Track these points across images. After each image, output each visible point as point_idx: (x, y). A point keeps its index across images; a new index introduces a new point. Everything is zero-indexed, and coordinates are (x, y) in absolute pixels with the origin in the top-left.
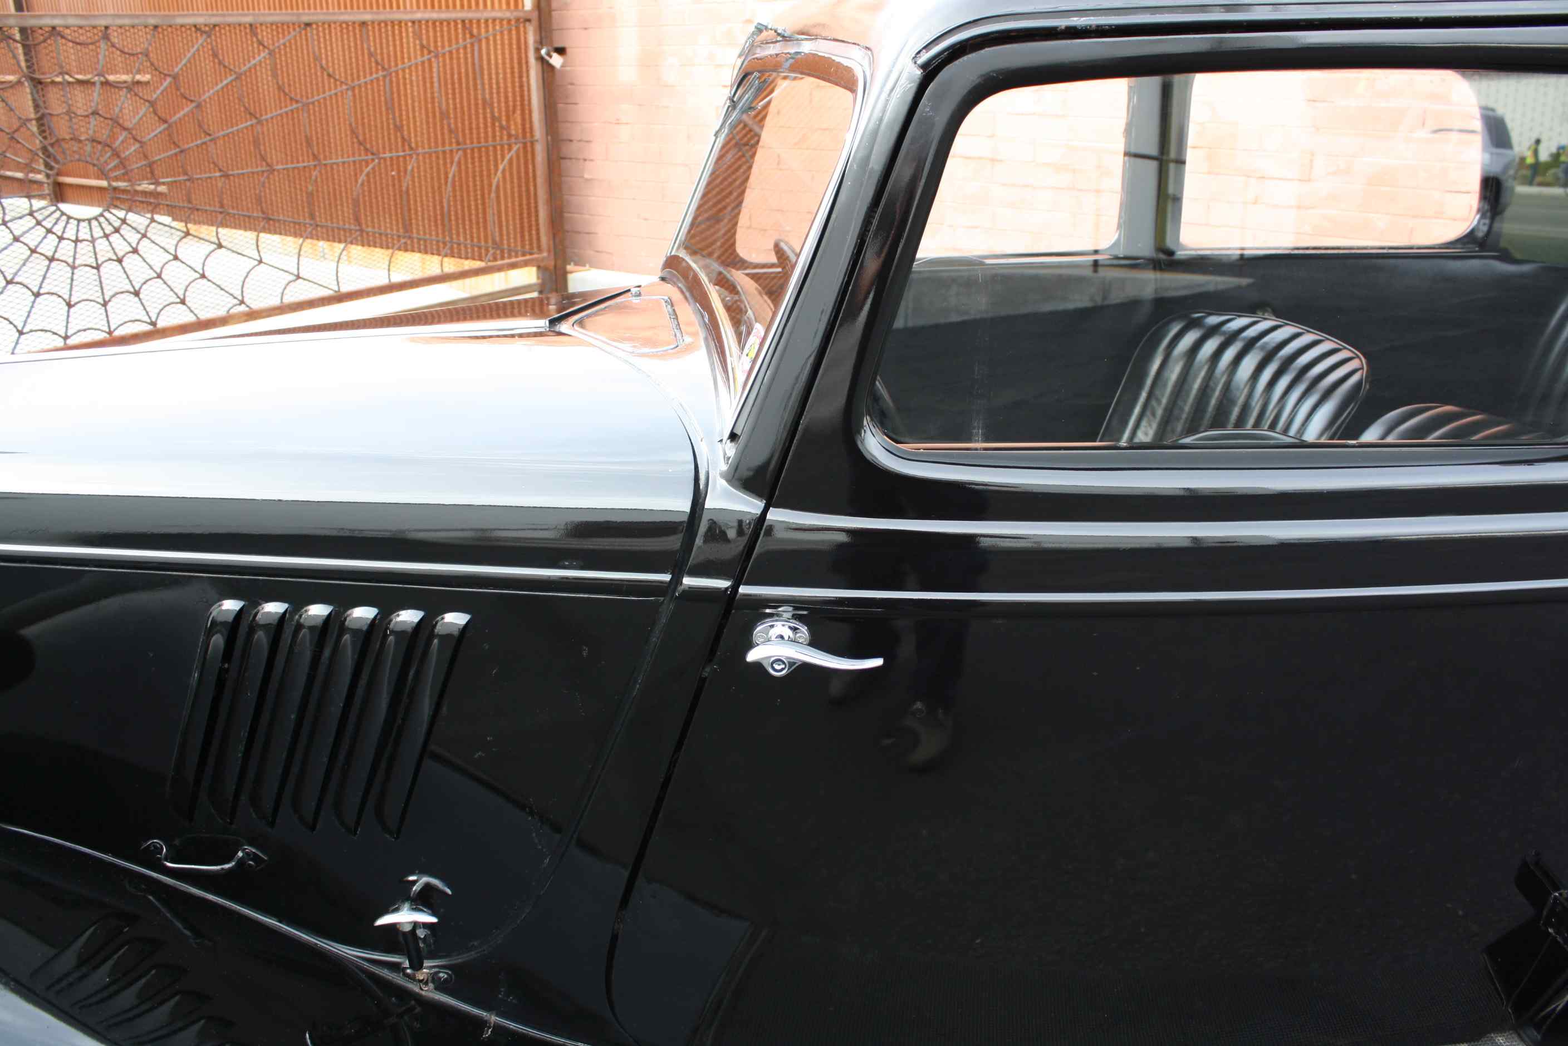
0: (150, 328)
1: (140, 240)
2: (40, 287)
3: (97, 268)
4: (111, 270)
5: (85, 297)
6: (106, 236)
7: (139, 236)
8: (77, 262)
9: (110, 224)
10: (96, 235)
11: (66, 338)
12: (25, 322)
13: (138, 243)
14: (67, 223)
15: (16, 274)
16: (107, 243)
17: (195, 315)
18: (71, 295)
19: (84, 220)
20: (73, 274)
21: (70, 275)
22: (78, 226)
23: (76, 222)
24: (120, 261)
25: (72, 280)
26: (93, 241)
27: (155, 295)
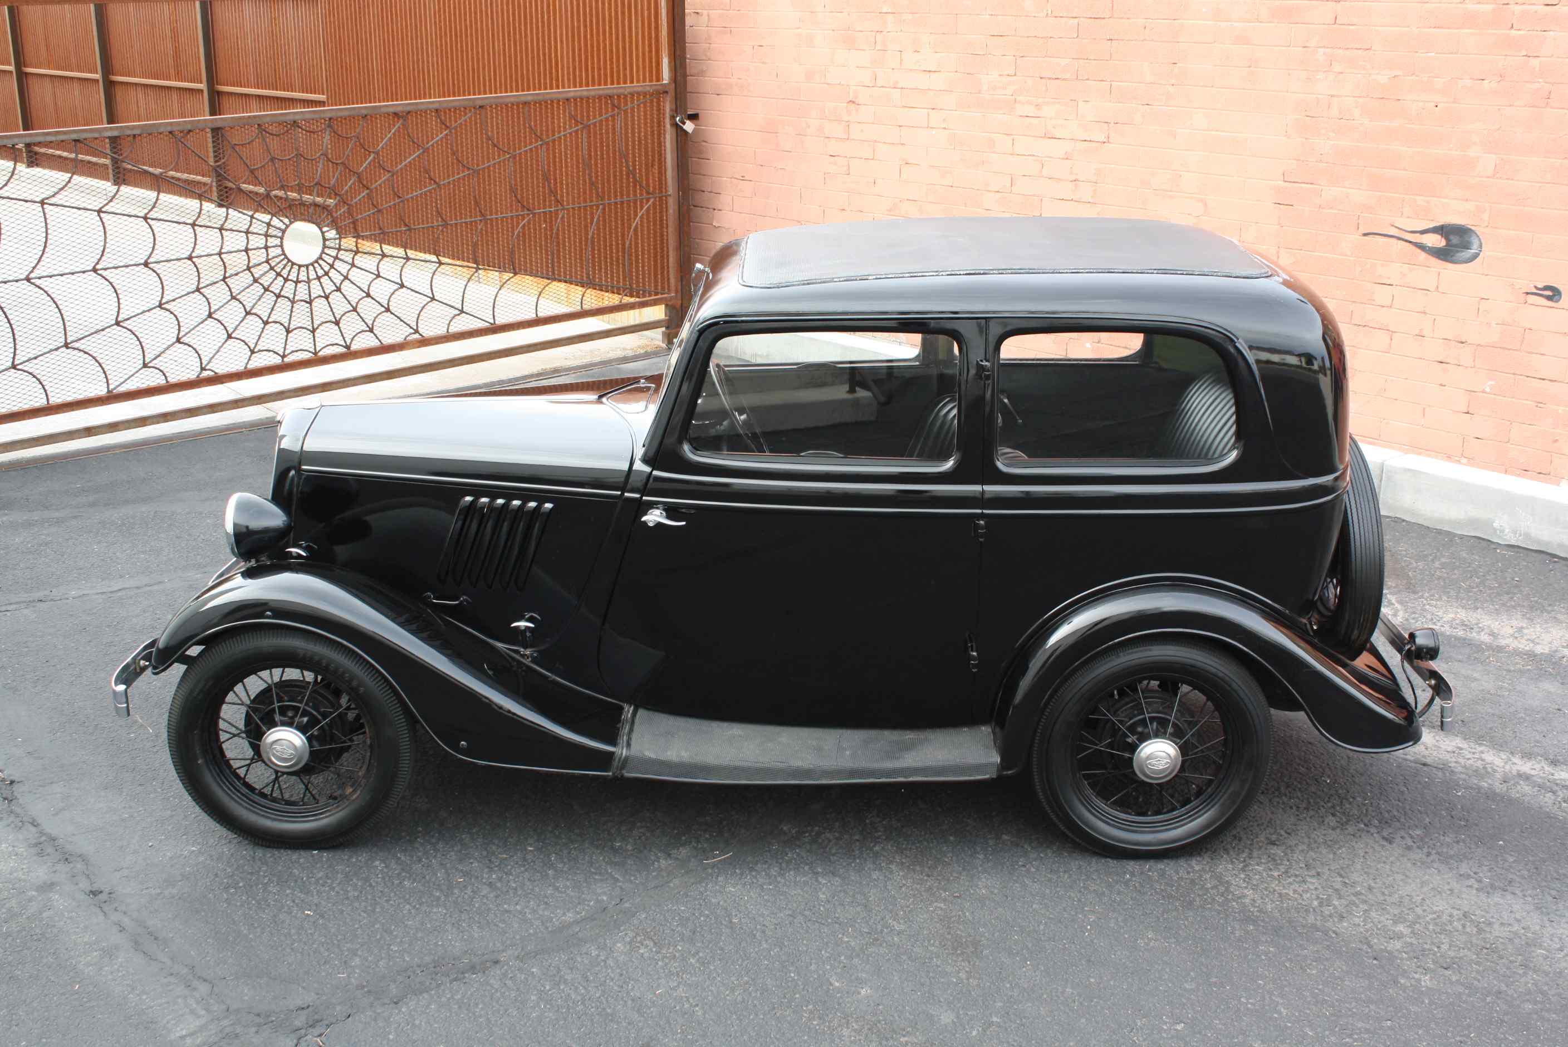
0: (344, 350)
1: (343, 281)
2: (269, 317)
3: (310, 303)
4: (319, 304)
5: (299, 325)
6: (319, 278)
7: (342, 278)
8: (297, 298)
9: (322, 268)
10: (311, 277)
11: (284, 356)
12: (256, 344)
13: (341, 283)
14: (292, 268)
15: (253, 307)
16: (318, 283)
17: (380, 341)
18: (290, 323)
19: (303, 266)
20: (292, 307)
21: (290, 308)
22: (299, 270)
23: (297, 267)
24: (327, 297)
25: (292, 312)
26: (309, 281)
27: (351, 325)
